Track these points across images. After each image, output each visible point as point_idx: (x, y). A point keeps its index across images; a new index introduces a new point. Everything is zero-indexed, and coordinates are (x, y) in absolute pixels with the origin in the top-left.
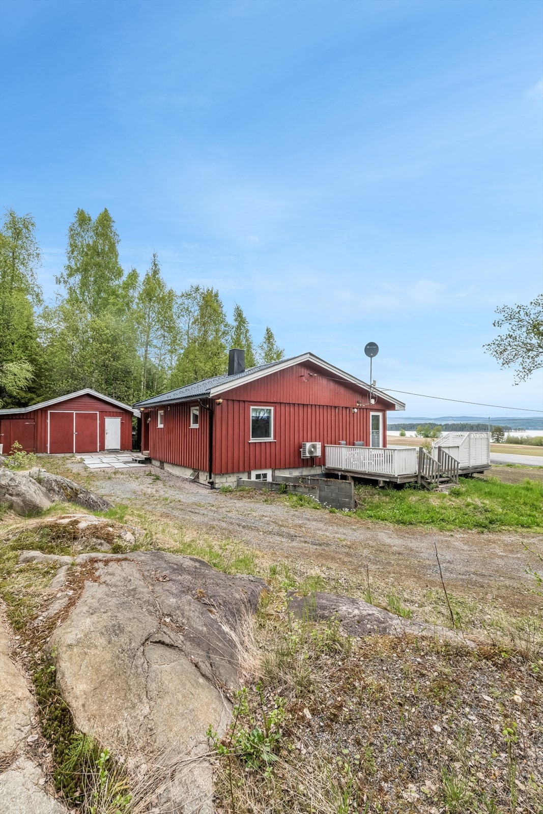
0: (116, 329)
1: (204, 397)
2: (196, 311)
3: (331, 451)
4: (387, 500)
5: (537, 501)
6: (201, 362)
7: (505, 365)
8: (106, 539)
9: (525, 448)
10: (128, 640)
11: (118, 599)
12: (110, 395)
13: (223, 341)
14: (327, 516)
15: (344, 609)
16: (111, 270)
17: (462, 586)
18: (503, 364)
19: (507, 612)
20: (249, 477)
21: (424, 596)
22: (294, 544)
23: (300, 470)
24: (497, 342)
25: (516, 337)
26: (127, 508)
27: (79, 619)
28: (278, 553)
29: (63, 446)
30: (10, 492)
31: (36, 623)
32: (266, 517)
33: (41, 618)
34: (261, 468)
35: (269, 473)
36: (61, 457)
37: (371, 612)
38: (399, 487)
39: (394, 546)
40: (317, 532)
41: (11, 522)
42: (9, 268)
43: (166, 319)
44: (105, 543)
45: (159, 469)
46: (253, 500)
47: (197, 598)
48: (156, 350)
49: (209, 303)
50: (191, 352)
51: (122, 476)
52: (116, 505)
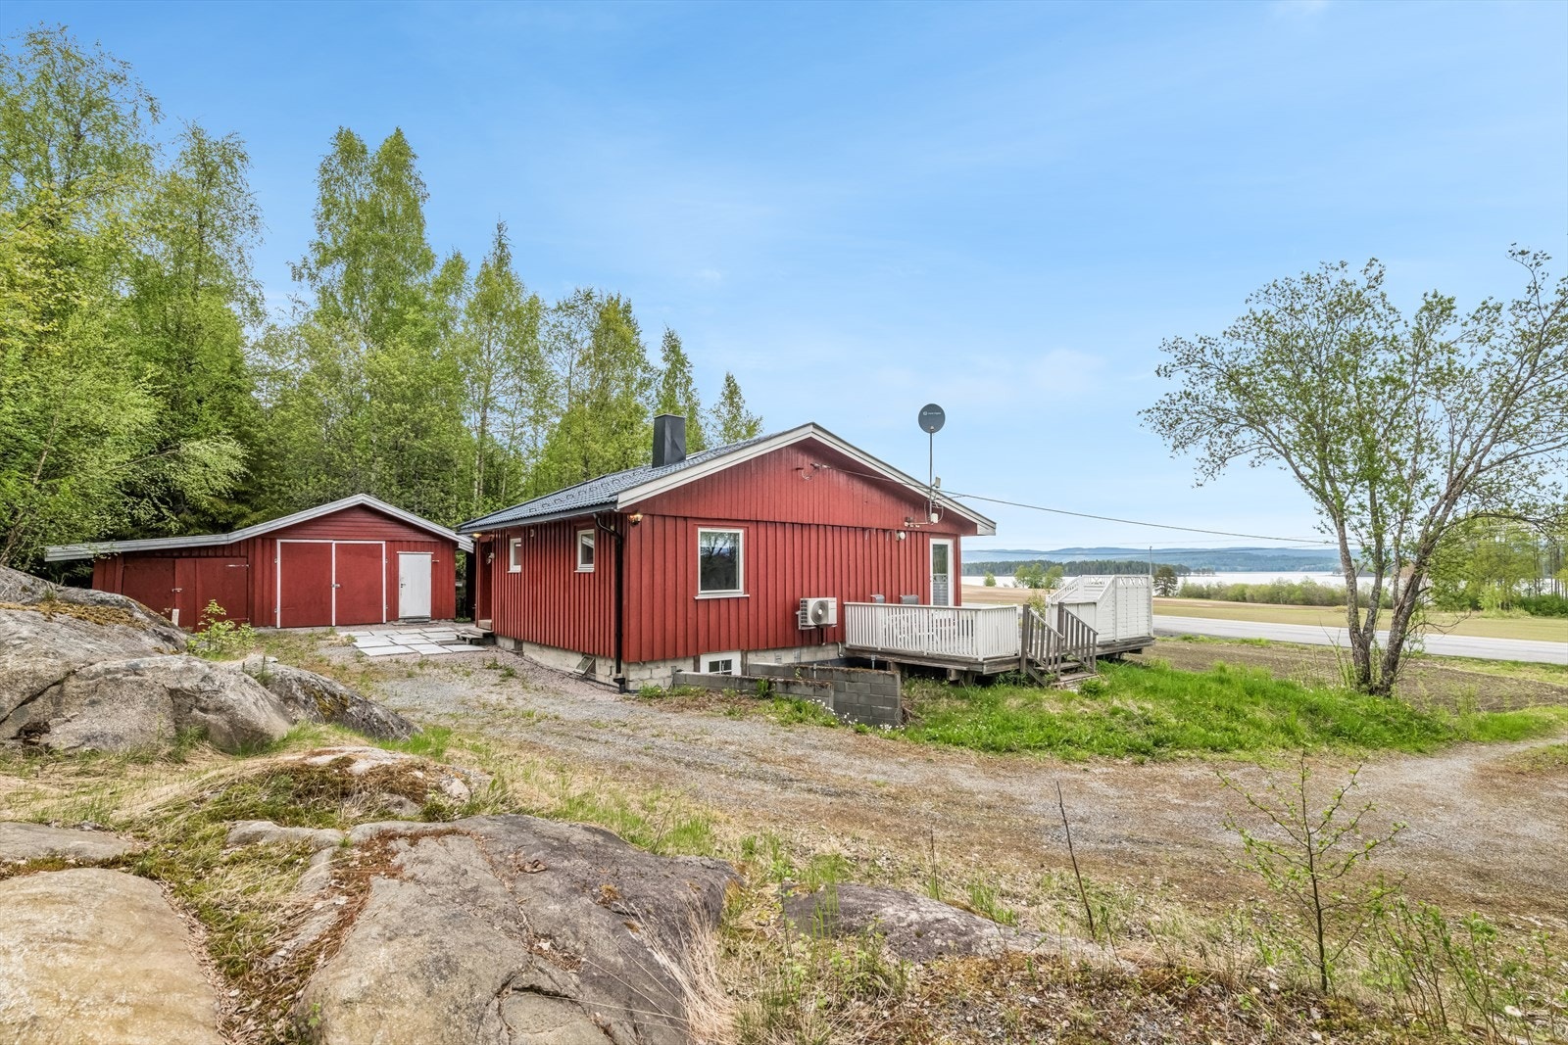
0: (421, 373)
1: (606, 509)
2: (585, 340)
3: (856, 614)
4: (964, 706)
5: (1238, 702)
6: (597, 442)
7: (1179, 450)
8: (411, 793)
9: (1214, 606)
10: (467, 988)
11: (443, 908)
12: (408, 507)
13: (639, 400)
14: (850, 740)
15: (890, 911)
16: (409, 255)
17: (1108, 863)
18: (1175, 447)
19: (1190, 909)
20: (697, 668)
21: (1038, 885)
22: (789, 794)
23: (796, 652)
24: (1163, 406)
25: (1197, 396)
26: (449, 733)
27: (364, 950)
28: (756, 814)
29: (309, 611)
30: (203, 704)
31: (271, 962)
32: (731, 744)
33: (282, 952)
34: (719, 650)
35: (735, 658)
36: (306, 635)
37: (940, 916)
38: (985, 681)
39: (979, 793)
40: (833, 770)
41: (204, 765)
42: (191, 246)
43: (526, 355)
44: (408, 801)
45: (512, 655)
46: (704, 712)
47: (603, 902)
48: (504, 417)
49: (611, 326)
50: (577, 421)
51: (436, 671)
52: (426, 728)
